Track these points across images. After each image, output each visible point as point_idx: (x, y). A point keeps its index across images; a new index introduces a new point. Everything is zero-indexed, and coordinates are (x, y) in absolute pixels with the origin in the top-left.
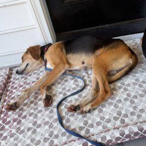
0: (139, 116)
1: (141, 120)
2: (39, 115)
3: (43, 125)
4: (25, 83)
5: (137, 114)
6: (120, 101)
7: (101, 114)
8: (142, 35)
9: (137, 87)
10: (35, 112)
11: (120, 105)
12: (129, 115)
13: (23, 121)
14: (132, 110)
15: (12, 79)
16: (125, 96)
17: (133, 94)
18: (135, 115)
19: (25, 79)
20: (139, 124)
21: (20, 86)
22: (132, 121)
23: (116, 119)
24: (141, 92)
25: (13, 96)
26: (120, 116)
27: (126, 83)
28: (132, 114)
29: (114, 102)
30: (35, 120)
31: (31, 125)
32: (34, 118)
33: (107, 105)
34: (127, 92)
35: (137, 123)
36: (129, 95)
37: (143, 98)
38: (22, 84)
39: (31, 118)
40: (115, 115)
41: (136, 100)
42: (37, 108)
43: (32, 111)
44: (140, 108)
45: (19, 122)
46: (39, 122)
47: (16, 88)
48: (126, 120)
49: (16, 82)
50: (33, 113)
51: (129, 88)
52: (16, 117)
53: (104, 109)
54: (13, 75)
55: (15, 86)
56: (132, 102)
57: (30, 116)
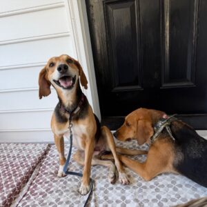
2: (65, 194)
9: (171, 189)
13: (49, 195)
15: (48, 155)
16: (154, 197)
17: (163, 197)
21: (54, 164)
24: (173, 196)
25: (46, 171)
27: (160, 183)
30: (59, 197)
31: (53, 201)
32: (59, 195)
34: (158, 193)
36: (159, 197)
39: (57, 194)
41: (165, 204)
42: (65, 187)
43: (60, 188)
45: (45, 196)
46: (61, 200)
47: (49, 164)
49: (52, 158)
50: (60, 190)
51: (161, 189)
52: (44, 191)
54: (50, 152)
55: (49, 162)
56: (160, 205)
57: (56, 192)
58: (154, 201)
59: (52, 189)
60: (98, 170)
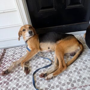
0: (83, 82)
1: (84, 85)
2: (20, 79)
3: (22, 86)
4: (13, 58)
5: (81, 81)
6: (71, 72)
7: (59, 80)
8: (85, 32)
9: (82, 63)
10: (18, 78)
11: (71, 75)
12: (77, 81)
13: (10, 83)
14: (78, 78)
15: (5, 56)
16: (74, 69)
17: (79, 68)
18: (80, 81)
19: (13, 56)
20: (83, 87)
21: (10, 61)
22: (78, 85)
23: (68, 83)
24: (84, 67)
25: (5, 67)
26: (71, 81)
28: (79, 80)
29: (68, 72)
30: (18, 82)
31: (15, 86)
32: (17, 81)
33: (63, 74)
34: (76, 67)
35: (81, 87)
36: (76, 68)
37: (85, 71)
38: (11, 59)
39: (15, 81)
40: (68, 81)
41: (81, 72)
42: (19, 75)
43: (16, 77)
44: (83, 77)
45: (8, 84)
46: (20, 84)
47: (7, 61)
48: (75, 84)
49: (8, 58)
50: (17, 78)
52: (6, 80)
53: (61, 77)
54: (6, 54)
56: (79, 73)
57: (15, 80)
58: (75, 71)
59: (11, 78)
60: (38, 60)
